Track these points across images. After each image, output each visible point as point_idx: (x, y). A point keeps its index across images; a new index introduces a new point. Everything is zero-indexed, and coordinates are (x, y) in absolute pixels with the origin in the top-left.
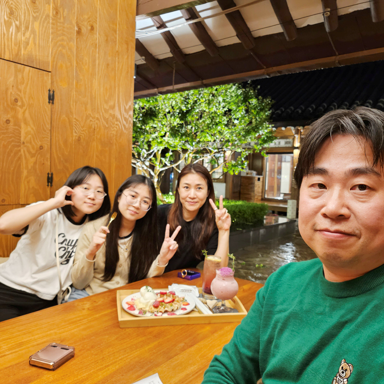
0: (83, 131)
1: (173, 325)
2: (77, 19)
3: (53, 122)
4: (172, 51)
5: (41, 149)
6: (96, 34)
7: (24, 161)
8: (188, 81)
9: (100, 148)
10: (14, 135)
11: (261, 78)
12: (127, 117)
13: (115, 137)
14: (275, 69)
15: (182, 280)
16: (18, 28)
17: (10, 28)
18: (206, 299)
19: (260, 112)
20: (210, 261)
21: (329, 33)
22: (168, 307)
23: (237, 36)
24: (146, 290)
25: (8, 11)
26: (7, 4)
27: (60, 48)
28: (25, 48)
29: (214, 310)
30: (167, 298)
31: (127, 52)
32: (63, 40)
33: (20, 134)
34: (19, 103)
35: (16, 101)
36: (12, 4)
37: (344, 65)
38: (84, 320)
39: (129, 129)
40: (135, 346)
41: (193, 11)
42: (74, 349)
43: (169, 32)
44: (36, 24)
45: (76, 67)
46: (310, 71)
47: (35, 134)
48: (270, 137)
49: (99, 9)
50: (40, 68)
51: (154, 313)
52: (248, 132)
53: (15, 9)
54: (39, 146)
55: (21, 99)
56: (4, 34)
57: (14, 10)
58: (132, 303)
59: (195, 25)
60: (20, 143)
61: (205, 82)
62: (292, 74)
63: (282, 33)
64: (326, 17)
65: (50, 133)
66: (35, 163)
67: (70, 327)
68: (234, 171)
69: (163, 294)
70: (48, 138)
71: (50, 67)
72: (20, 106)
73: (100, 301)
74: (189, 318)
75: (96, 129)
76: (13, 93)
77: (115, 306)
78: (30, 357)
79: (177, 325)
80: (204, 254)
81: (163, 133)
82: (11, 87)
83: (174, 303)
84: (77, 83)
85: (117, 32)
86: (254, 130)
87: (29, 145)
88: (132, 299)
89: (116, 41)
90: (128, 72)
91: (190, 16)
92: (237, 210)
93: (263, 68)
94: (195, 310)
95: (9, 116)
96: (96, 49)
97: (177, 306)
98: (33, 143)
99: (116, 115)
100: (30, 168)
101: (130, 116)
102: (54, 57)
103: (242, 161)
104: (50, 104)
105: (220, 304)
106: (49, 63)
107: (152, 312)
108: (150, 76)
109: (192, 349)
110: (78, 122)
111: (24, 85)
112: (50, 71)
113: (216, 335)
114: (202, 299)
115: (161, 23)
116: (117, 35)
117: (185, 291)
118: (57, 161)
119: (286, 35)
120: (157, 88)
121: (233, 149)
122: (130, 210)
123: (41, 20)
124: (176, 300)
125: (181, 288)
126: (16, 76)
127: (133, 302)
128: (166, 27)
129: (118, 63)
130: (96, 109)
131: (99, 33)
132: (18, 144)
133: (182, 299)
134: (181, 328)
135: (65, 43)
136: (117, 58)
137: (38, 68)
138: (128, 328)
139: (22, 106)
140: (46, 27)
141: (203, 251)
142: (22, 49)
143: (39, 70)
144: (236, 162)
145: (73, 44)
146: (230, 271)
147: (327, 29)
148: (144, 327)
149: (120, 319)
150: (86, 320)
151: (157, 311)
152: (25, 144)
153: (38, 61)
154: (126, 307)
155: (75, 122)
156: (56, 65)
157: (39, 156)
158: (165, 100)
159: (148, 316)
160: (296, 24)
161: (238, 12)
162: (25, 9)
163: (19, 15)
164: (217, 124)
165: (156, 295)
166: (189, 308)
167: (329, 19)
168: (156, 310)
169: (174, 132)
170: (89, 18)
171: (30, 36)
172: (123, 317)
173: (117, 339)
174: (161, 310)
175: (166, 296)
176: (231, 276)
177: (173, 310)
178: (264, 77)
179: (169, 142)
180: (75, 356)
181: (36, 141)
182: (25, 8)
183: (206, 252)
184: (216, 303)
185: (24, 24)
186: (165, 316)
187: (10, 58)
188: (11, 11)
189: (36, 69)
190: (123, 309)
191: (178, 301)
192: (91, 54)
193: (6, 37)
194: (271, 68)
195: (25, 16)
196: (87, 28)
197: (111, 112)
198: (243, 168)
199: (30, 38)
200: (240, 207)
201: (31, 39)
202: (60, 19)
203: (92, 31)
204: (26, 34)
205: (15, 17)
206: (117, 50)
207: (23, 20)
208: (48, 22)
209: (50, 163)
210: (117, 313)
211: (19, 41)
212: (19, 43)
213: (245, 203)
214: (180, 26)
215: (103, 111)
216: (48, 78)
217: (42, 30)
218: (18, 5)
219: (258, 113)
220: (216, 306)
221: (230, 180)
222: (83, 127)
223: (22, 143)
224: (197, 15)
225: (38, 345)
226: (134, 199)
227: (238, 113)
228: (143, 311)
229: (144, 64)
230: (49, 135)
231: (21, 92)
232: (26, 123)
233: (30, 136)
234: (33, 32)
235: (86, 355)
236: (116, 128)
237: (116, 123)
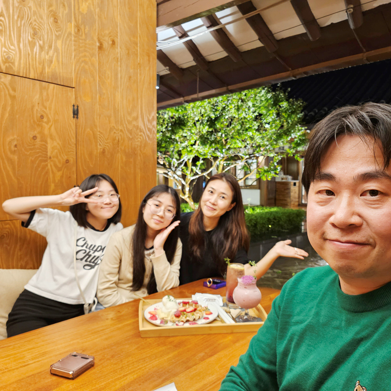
0: (107, 143)
1: (194, 335)
2: (98, 34)
3: (78, 136)
4: (195, 60)
5: (67, 163)
6: (117, 48)
7: (51, 175)
8: (213, 88)
9: (124, 159)
10: (40, 151)
11: (287, 80)
12: (151, 127)
13: (139, 148)
14: (301, 70)
15: (207, 289)
16: (42, 48)
17: (34, 48)
18: (230, 308)
19: (291, 115)
20: (233, 269)
21: (354, 30)
22: (189, 317)
23: (259, 39)
24: (168, 300)
25: (32, 32)
26: (31, 25)
27: (83, 64)
28: (49, 66)
29: (237, 319)
30: (189, 307)
31: (149, 63)
32: (85, 56)
33: (47, 149)
34: (45, 120)
35: (42, 117)
36: (35, 25)
37: (373, 62)
38: (106, 330)
39: (154, 139)
40: (154, 356)
41: (213, 18)
42: (94, 358)
43: (191, 40)
44: (59, 43)
45: (99, 81)
46: (337, 69)
47: (61, 148)
48: (303, 140)
49: (120, 23)
50: (64, 85)
51: (175, 322)
52: (279, 136)
53: (39, 29)
54: (65, 160)
55: (47, 116)
56: (29, 54)
57: (37, 30)
58: (154, 313)
59: (216, 32)
60: (47, 158)
61: (230, 87)
62: (319, 74)
63: (306, 33)
64: (350, 14)
65: (75, 146)
66: (62, 177)
67: (92, 337)
68: (266, 176)
69: (185, 303)
70: (73, 152)
71: (74, 83)
72: (45, 122)
73: (125, 311)
74: (210, 327)
75: (120, 141)
76: (39, 110)
77: (137, 316)
78: (51, 366)
79: (198, 335)
80: (227, 262)
81: (192, 142)
82: (37, 105)
83: (196, 312)
84: (100, 97)
85: (139, 45)
86: (286, 134)
87: (55, 159)
88: (155, 309)
89: (137, 54)
90: (150, 83)
91: (211, 24)
92: (271, 217)
93: (288, 71)
94: (218, 319)
95: (35, 132)
96: (118, 64)
97: (198, 315)
98: (59, 157)
99: (139, 126)
100: (57, 181)
101: (153, 126)
102: (77, 73)
103: (275, 166)
104: (75, 119)
105: (243, 313)
106: (72, 80)
107: (174, 322)
108: (175, 85)
109: (212, 359)
110: (102, 135)
111: (49, 101)
112: (74, 86)
113: (237, 344)
114: (225, 308)
115: (183, 33)
116: (139, 48)
117: (208, 300)
118: (82, 174)
119: (309, 35)
120: (183, 97)
121: (265, 154)
122: (154, 219)
123: (63, 38)
124: (198, 309)
125: (205, 298)
126: (41, 93)
127: (156, 312)
128: (188, 36)
129: (140, 74)
130: (120, 121)
131: (120, 48)
132: (45, 159)
133: (205, 309)
134: (202, 337)
135: (87, 59)
136: (139, 70)
137: (62, 84)
138: (149, 338)
139: (47, 123)
140: (69, 45)
141: (225, 259)
142: (46, 67)
143: (63, 87)
144: (268, 167)
145: (95, 60)
146: (252, 279)
147: (352, 26)
148: (165, 337)
149: (141, 329)
150: (109, 329)
151: (179, 321)
152: (52, 159)
153: (62, 78)
154: (148, 316)
155: (99, 135)
156: (80, 80)
157: (65, 169)
158: (194, 109)
159: (170, 325)
160: (319, 24)
161: (259, 16)
162: (48, 29)
163: (42, 35)
164: (247, 130)
165: (178, 305)
166: (211, 318)
167: (353, 15)
168: (177, 319)
169: (204, 140)
170: (110, 33)
171: (53, 55)
172: (144, 327)
173: (137, 348)
174: (182, 320)
175: (189, 305)
176: (253, 284)
177: (194, 320)
178: (290, 79)
179: (199, 150)
180: (95, 365)
181: (62, 156)
182: (48, 27)
183: (229, 260)
184: (240, 312)
185: (47, 43)
186: (187, 325)
187: (35, 77)
188: (34, 32)
189: (60, 86)
190: (145, 319)
191: (200, 311)
192: (113, 68)
193: (30, 56)
194: (297, 70)
195: (48, 36)
196: (108, 43)
197: (134, 123)
198: (276, 173)
199: (53, 56)
200: (275, 214)
201: (54, 58)
202: (82, 36)
203: (114, 46)
204: (49, 53)
205: (39, 37)
206: (139, 62)
207: (46, 39)
208: (71, 40)
209: (77, 176)
210: (138, 323)
211: (43, 60)
212: (44, 62)
213: (280, 209)
214: (201, 34)
215: (127, 123)
216: (71, 94)
217: (65, 48)
218: (41, 26)
219: (289, 116)
220: (240, 315)
221: (264, 186)
222: (108, 139)
223: (49, 158)
224: (218, 22)
225: (60, 354)
226: (158, 208)
227: (269, 117)
228: (164, 321)
229: (168, 74)
230: (75, 148)
231: (46, 109)
232: (52, 139)
233: (56, 151)
234: (56, 50)
235: (106, 364)
236: (140, 138)
237: (140, 134)
